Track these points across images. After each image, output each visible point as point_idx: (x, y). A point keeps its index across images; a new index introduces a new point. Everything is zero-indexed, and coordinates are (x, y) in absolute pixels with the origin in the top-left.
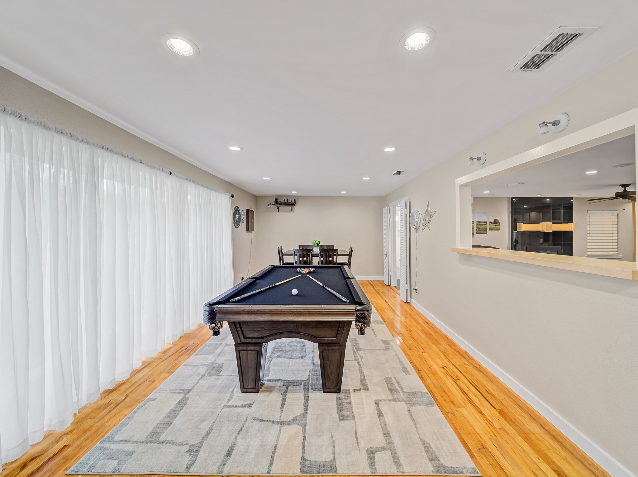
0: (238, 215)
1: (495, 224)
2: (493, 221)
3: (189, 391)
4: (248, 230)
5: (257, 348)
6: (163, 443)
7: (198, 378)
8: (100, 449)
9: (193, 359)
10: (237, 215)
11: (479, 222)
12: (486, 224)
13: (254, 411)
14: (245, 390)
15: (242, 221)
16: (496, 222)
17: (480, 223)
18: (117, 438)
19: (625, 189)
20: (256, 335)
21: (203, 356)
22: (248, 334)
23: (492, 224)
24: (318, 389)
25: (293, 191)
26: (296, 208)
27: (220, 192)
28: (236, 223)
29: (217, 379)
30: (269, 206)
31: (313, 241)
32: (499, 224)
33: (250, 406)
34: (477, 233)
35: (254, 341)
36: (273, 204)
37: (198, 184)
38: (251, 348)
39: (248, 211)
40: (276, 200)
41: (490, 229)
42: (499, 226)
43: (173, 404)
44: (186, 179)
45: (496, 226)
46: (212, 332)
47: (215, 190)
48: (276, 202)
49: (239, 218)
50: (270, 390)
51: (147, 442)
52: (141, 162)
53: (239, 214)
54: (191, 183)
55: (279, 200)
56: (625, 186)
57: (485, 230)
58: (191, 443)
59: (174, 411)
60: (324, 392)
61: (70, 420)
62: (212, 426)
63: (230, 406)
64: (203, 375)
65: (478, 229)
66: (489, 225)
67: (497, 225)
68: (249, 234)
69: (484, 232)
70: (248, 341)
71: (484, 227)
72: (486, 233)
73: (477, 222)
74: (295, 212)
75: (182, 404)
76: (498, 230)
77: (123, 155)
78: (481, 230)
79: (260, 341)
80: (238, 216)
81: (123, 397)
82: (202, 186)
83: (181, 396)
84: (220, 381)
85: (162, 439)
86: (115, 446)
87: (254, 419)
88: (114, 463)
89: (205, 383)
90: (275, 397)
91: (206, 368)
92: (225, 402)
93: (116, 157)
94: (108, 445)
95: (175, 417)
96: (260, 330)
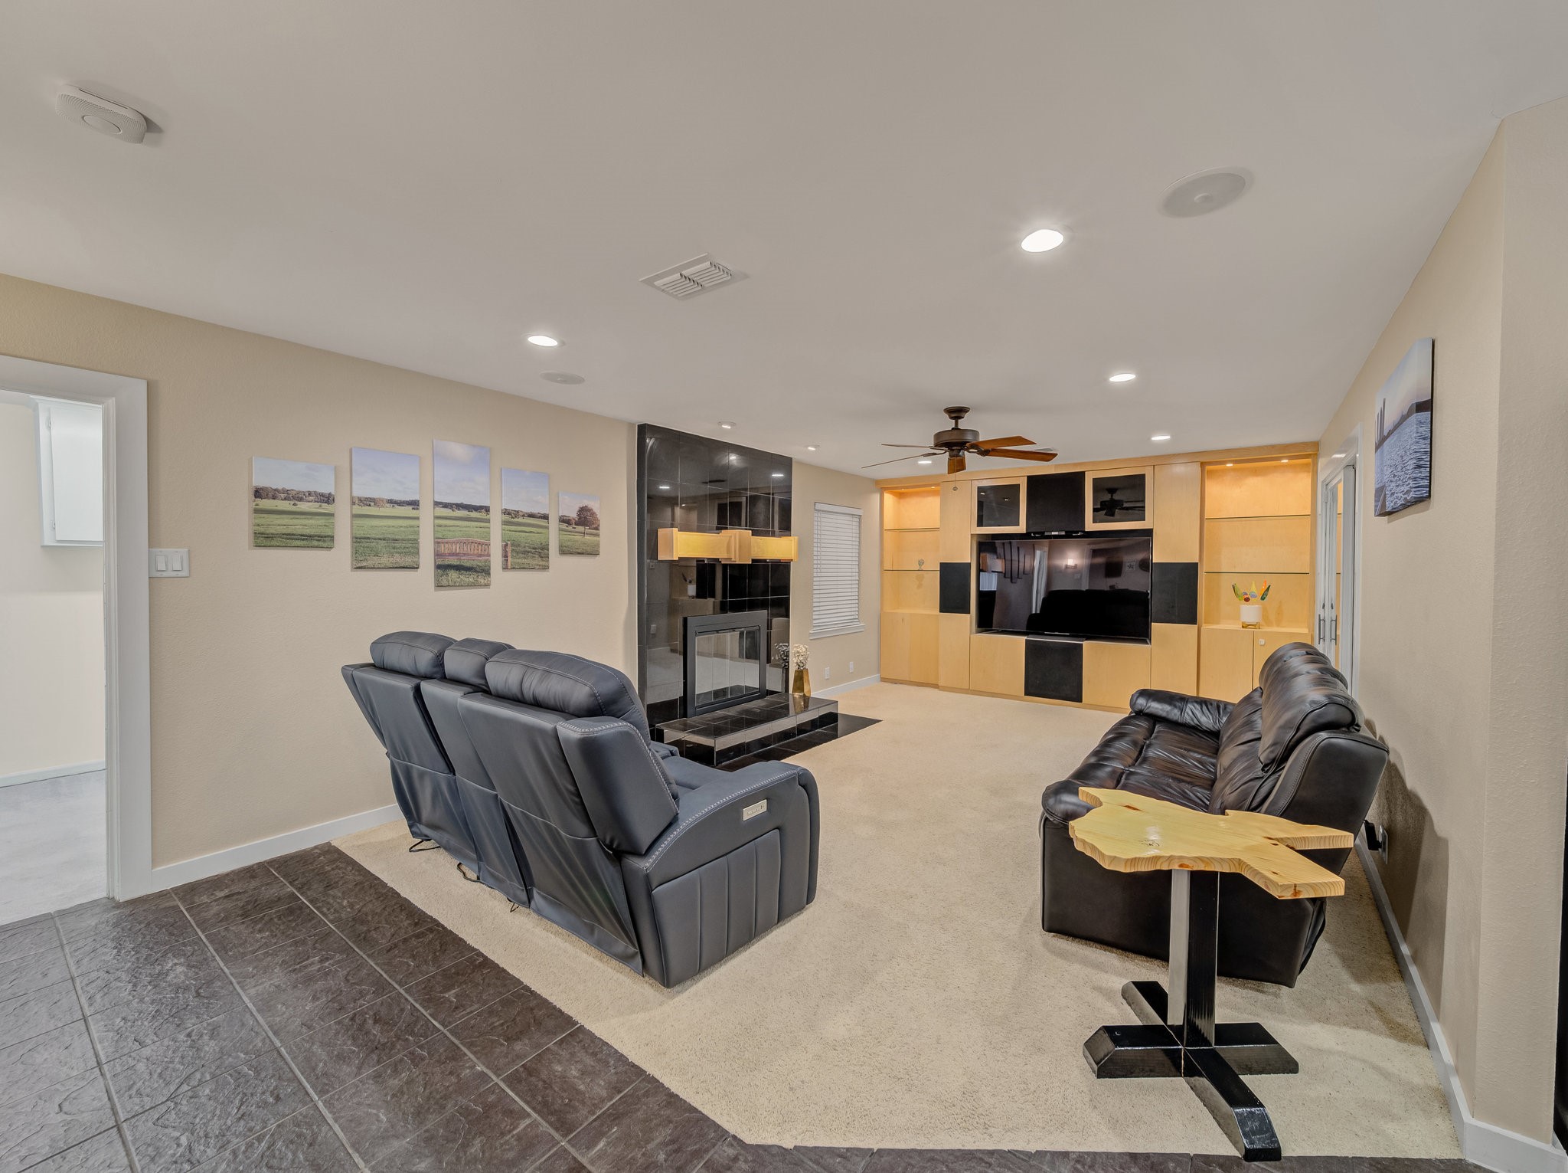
1: (580, 528)
2: (573, 514)
11: (516, 514)
12: (547, 528)
16: (585, 519)
17: (520, 520)
19: (957, 424)
23: (570, 528)
32: (597, 529)
34: (505, 568)
41: (564, 551)
42: (598, 535)
45: (587, 537)
56: (957, 413)
57: (542, 551)
65: (509, 549)
66: (560, 530)
67: (588, 531)
69: (537, 561)
71: (536, 539)
72: (546, 568)
73: (506, 512)
76: (593, 552)
78: (525, 552)
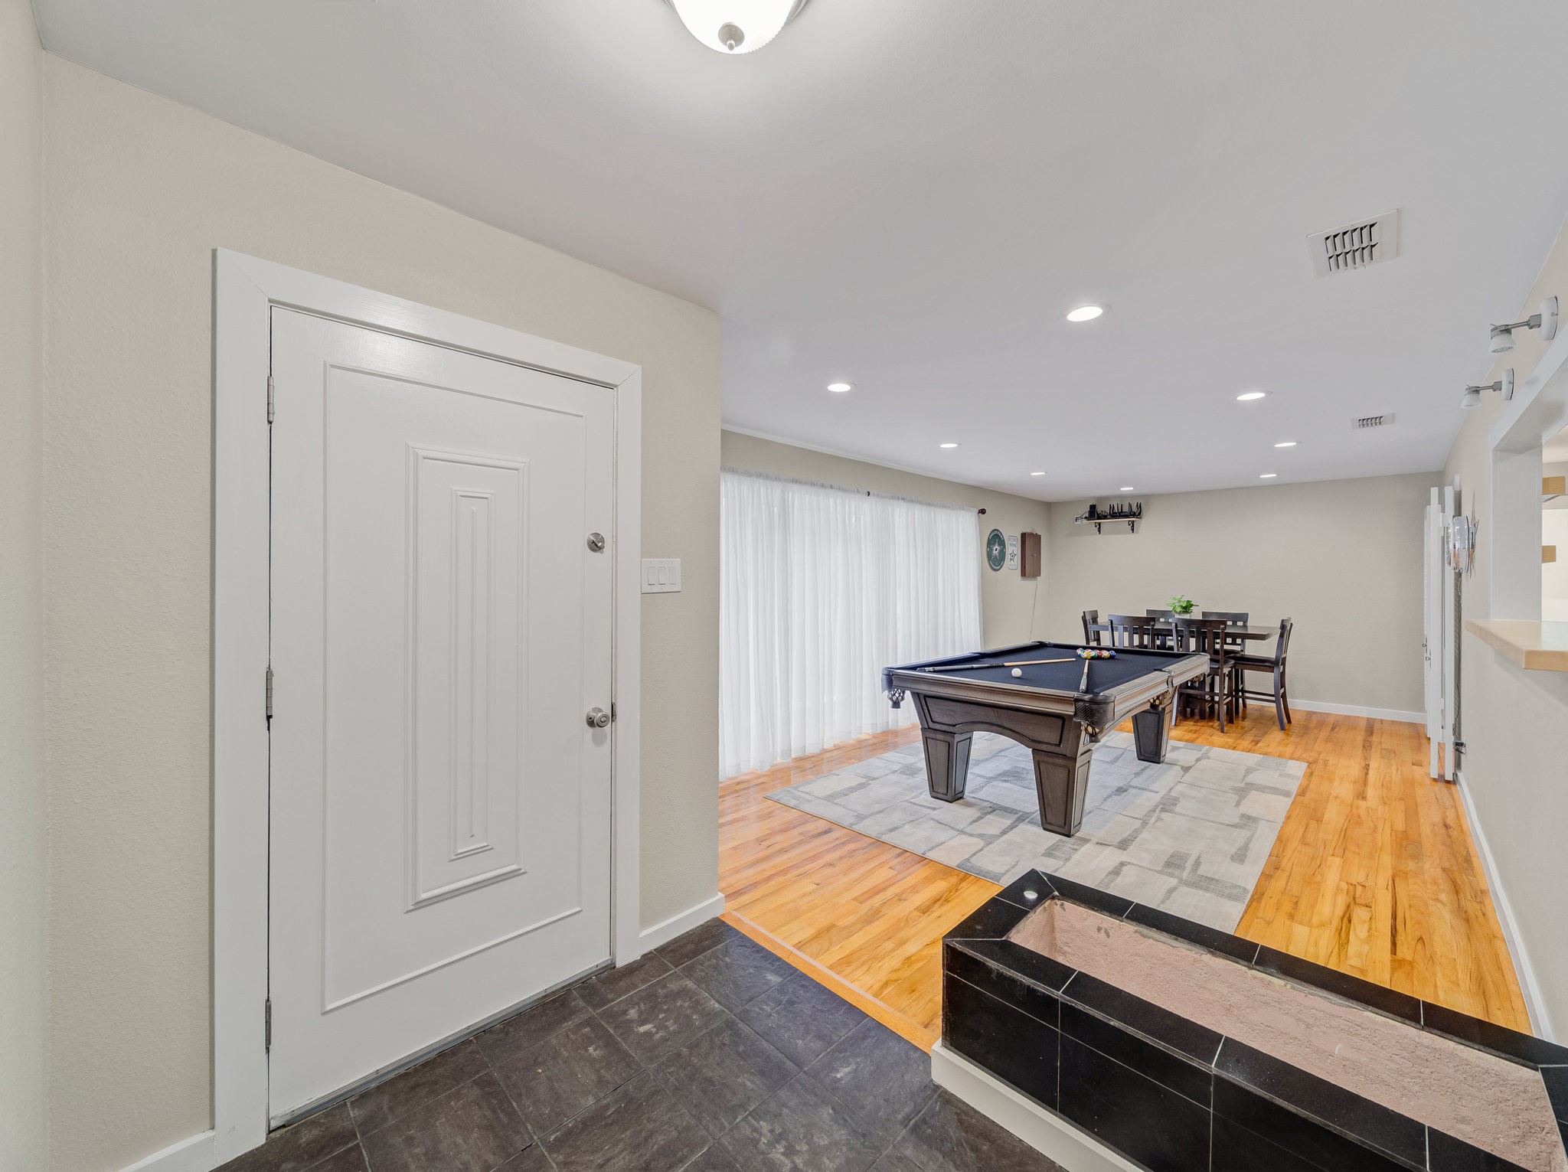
0: (999, 545)
3: (874, 779)
4: (1023, 574)
5: (948, 738)
6: (836, 804)
7: (887, 772)
8: (788, 791)
9: (890, 755)
10: (996, 547)
13: (935, 814)
14: (934, 794)
15: (1008, 557)
18: (800, 789)
20: (946, 720)
21: (903, 755)
22: (937, 717)
24: (1036, 824)
25: (1125, 487)
26: (1143, 524)
27: (954, 509)
28: (996, 561)
29: (909, 779)
30: (1079, 522)
31: (1172, 601)
33: (934, 809)
35: (944, 728)
36: (1086, 518)
37: (912, 501)
38: (940, 736)
39: (1023, 536)
40: (1093, 507)
43: (854, 783)
44: (893, 498)
46: (891, 703)
47: (944, 507)
48: (1094, 514)
49: (1002, 553)
50: (969, 805)
51: (824, 799)
52: (831, 487)
53: (1002, 543)
54: (901, 502)
55: (1099, 509)
58: (859, 812)
59: (853, 788)
60: (1045, 829)
61: (767, 767)
62: (885, 809)
63: (911, 802)
64: (895, 772)
68: (1029, 584)
70: (937, 726)
74: (1137, 532)
75: (862, 786)
77: (812, 484)
79: (951, 729)
80: (998, 548)
81: (811, 766)
82: (920, 503)
83: (864, 780)
84: (910, 781)
85: (835, 801)
86: (800, 794)
87: (933, 819)
88: (796, 802)
89: (893, 777)
90: (971, 813)
91: (900, 766)
92: (907, 798)
93: (805, 487)
94: (793, 791)
95: (852, 792)
96: (951, 713)
